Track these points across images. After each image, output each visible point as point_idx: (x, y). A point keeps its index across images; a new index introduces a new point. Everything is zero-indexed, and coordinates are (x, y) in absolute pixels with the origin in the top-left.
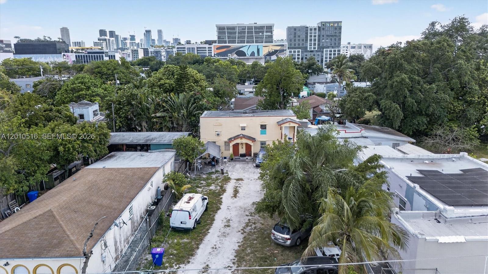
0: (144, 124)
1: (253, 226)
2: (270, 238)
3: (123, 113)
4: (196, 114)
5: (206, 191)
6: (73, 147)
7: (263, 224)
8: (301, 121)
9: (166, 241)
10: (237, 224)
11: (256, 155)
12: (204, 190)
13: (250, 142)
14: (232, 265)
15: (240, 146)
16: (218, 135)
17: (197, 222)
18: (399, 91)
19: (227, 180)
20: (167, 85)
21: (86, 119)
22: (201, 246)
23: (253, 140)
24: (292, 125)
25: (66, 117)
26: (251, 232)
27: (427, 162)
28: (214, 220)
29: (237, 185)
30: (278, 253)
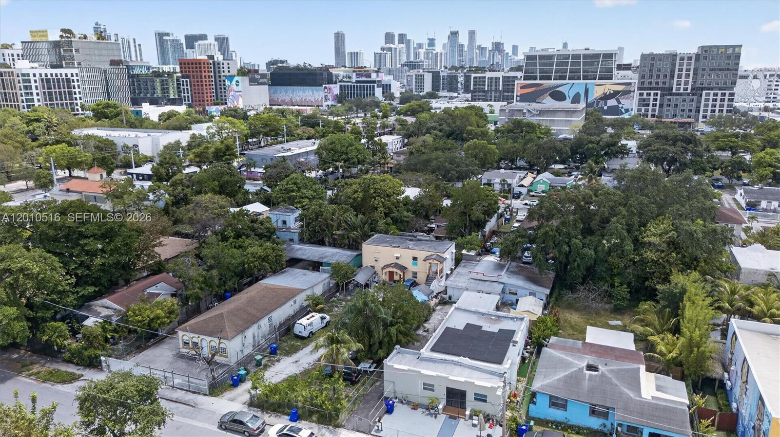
0: (327, 239)
8: (468, 253)
9: (287, 342)
12: (338, 310)
16: (376, 260)
17: (312, 334)
21: (288, 225)
22: (304, 349)
23: (405, 269)
25: (266, 229)
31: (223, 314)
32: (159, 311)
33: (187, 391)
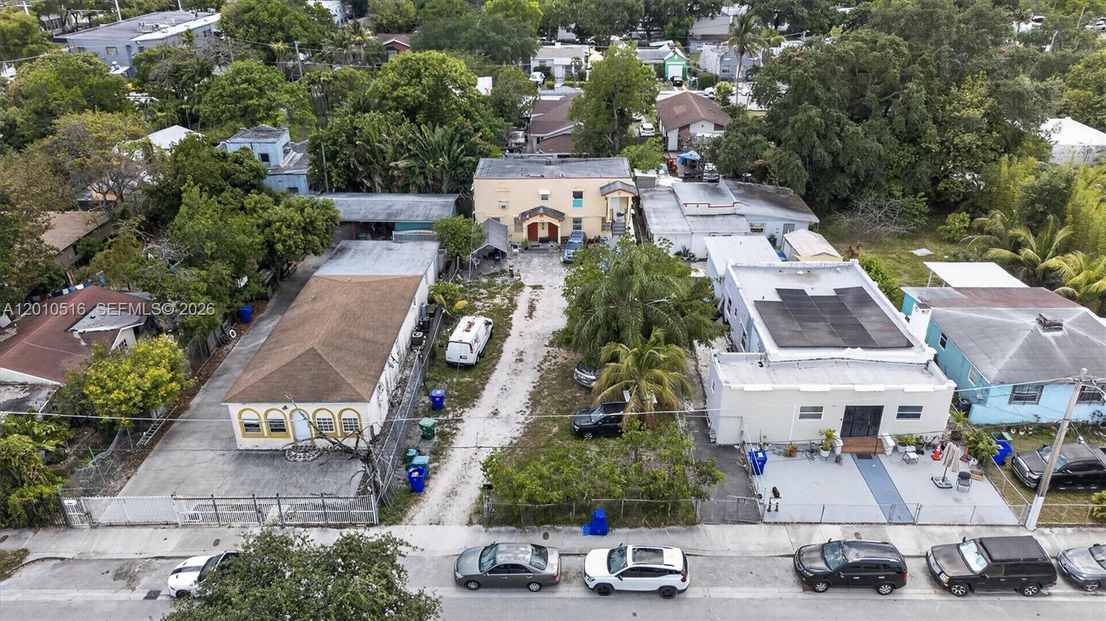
0: (378, 179)
1: (553, 361)
2: (572, 377)
3: (342, 160)
4: (464, 162)
5: (489, 306)
6: (295, 243)
7: (566, 359)
8: (645, 175)
9: (444, 380)
10: (531, 360)
11: (565, 239)
12: (486, 305)
13: (555, 222)
14: (525, 410)
15: (540, 227)
16: (503, 207)
17: (480, 356)
18: (803, 136)
19: (519, 286)
20: (409, 99)
21: (273, 162)
22: (487, 387)
23: (560, 216)
24: (624, 195)
25: (251, 171)
26: (549, 369)
27: (801, 272)
28: (502, 352)
29: (533, 297)
30: (581, 396)
31: (315, 350)
32: (153, 372)
33: (322, 526)
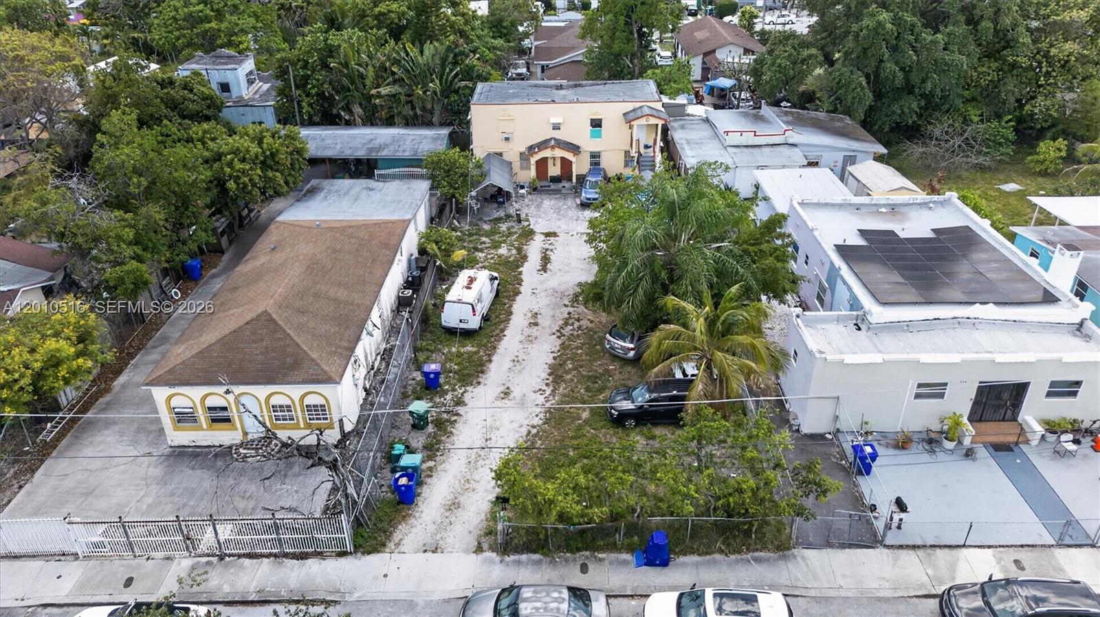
0: (357, 110)
1: (576, 326)
2: (602, 344)
3: (313, 87)
4: (459, 88)
5: (492, 258)
6: (251, 180)
7: (592, 322)
8: (672, 101)
9: (440, 350)
10: (549, 322)
11: (581, 179)
12: (489, 256)
13: (569, 156)
14: (544, 388)
15: (550, 163)
16: (507, 139)
17: (485, 319)
18: (870, 47)
19: (528, 234)
20: (393, 15)
21: (235, 93)
22: (494, 358)
23: (575, 149)
24: (653, 121)
25: (203, 99)
26: (572, 335)
27: (883, 210)
28: (511, 313)
29: (547, 246)
30: (615, 370)
31: (269, 315)
33: (276, 556)
